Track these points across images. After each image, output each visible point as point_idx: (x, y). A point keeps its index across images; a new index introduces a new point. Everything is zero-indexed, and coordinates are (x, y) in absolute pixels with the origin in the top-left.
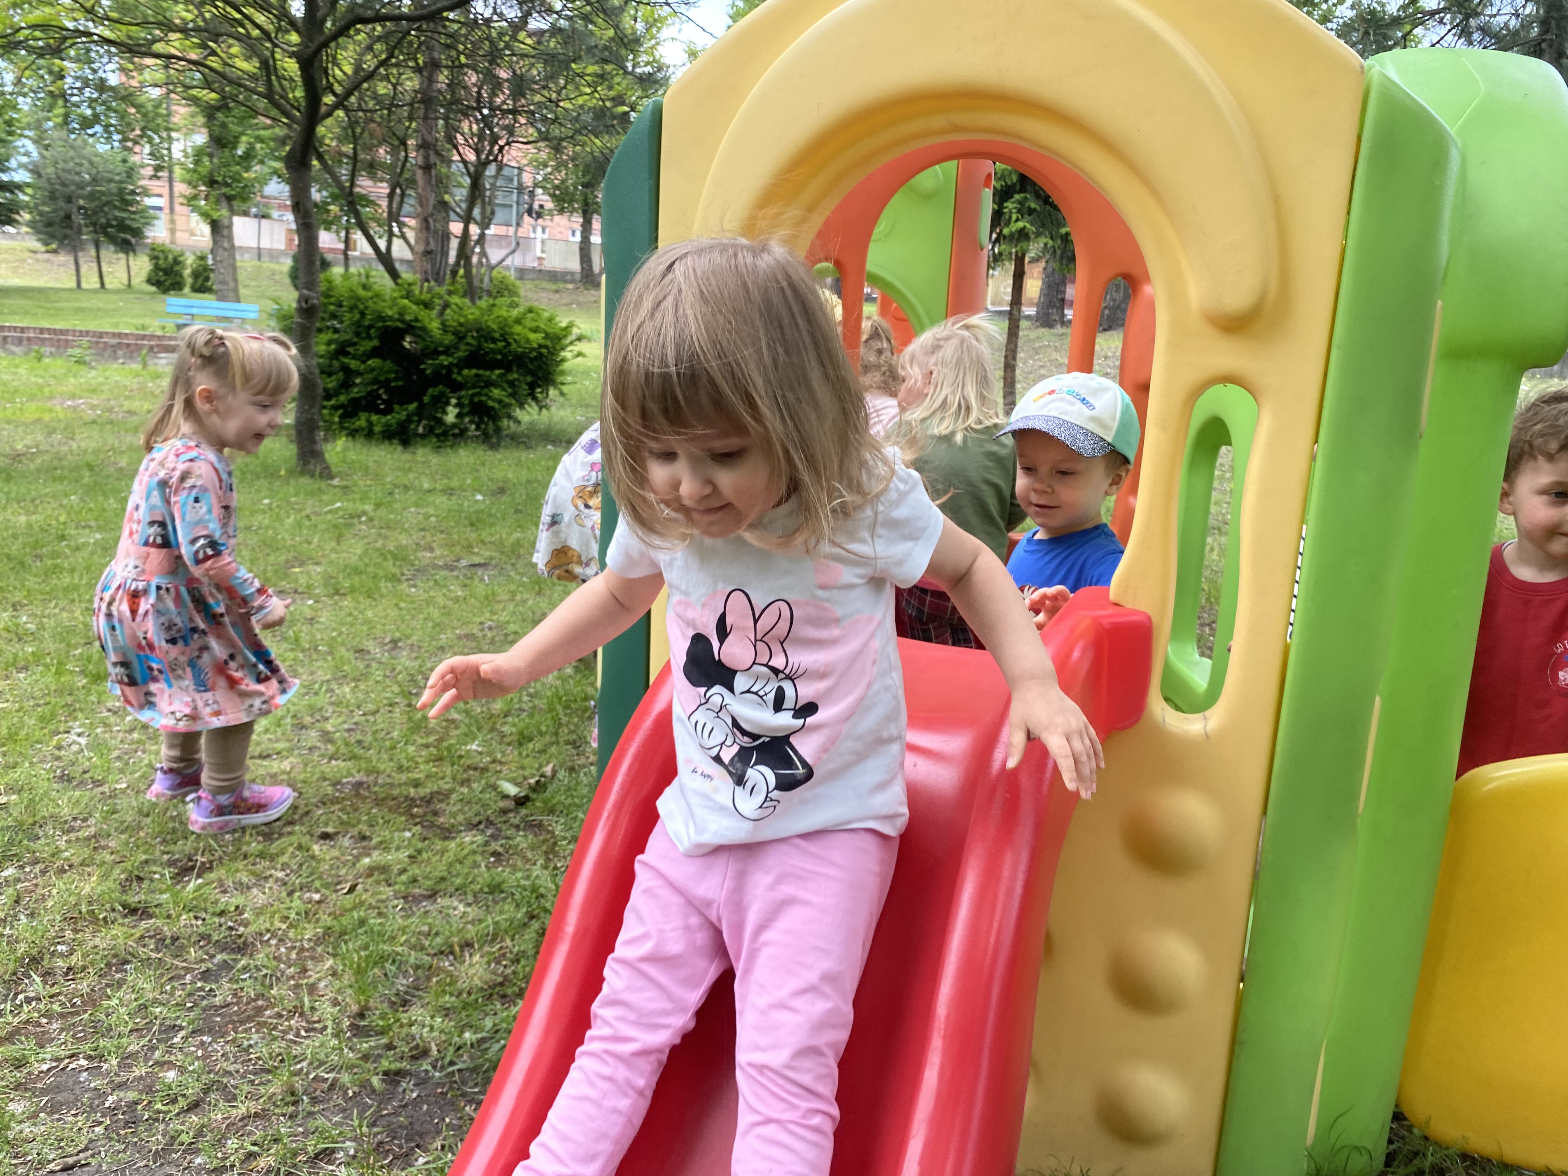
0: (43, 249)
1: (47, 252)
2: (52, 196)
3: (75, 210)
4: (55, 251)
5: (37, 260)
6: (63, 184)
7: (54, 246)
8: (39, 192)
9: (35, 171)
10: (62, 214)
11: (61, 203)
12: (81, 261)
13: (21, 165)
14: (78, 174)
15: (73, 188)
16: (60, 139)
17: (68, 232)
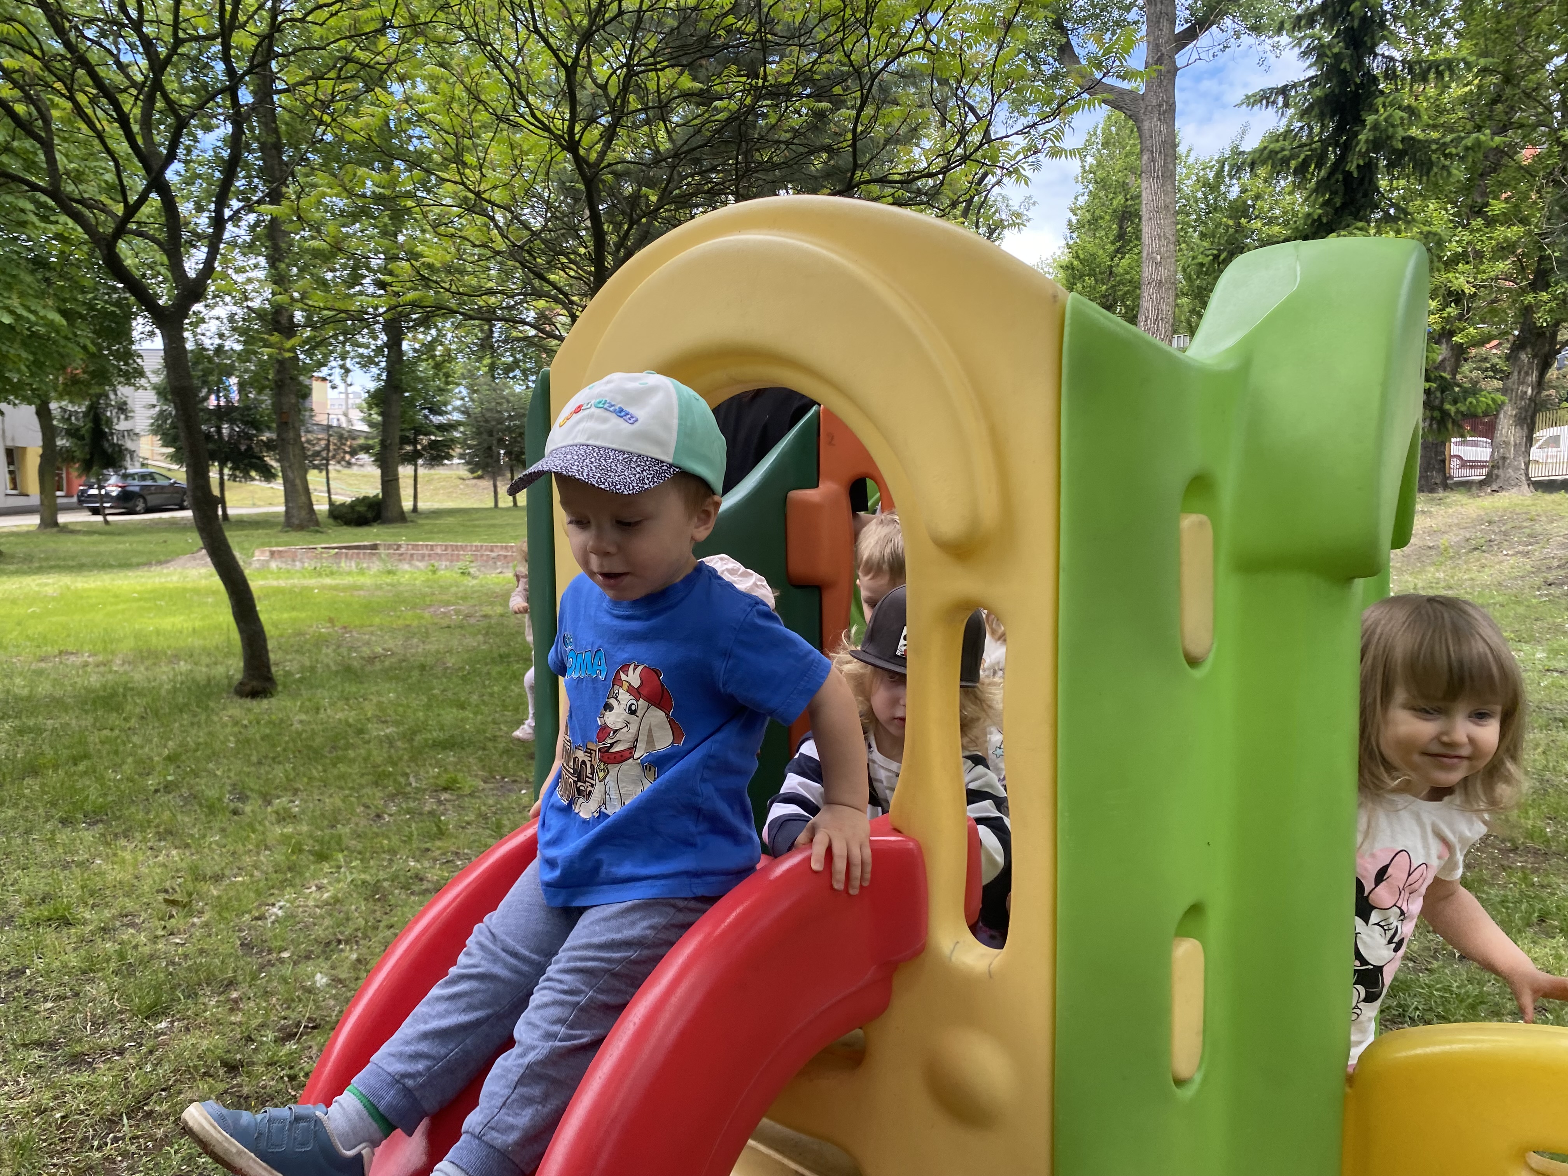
0: (470, 476)
1: (474, 478)
2: (478, 433)
3: (495, 442)
4: (479, 477)
5: (467, 485)
6: (487, 421)
7: (480, 473)
8: (468, 428)
9: (466, 412)
10: (486, 445)
11: (485, 436)
12: (499, 484)
13: (455, 409)
14: (500, 412)
15: (494, 423)
16: (485, 384)
17: (490, 460)
